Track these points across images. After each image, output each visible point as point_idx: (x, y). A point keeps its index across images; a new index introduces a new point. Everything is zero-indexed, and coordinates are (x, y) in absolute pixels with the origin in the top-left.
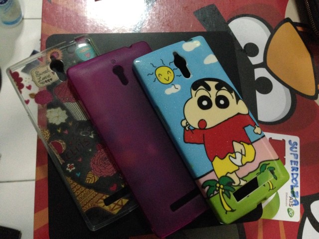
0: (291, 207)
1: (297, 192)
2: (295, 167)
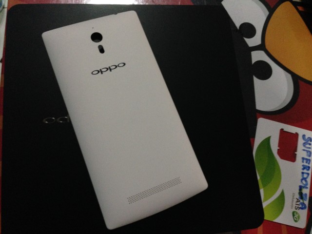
0: (297, 211)
1: (306, 194)
2: (306, 166)
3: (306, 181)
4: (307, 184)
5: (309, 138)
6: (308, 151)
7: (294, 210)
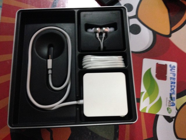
0: (170, 107)
1: (174, 98)
2: (173, 82)
3: (174, 90)
4: (174, 92)
5: (173, 66)
6: (173, 74)
7: (168, 107)
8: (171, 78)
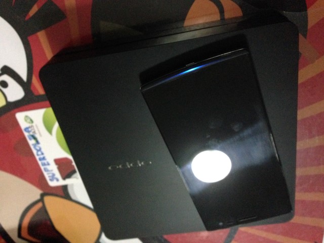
0: (31, 125)
1: (30, 139)
2: (43, 160)
3: (36, 149)
4: (34, 147)
5: (53, 181)
6: (48, 171)
7: (34, 124)
8: (48, 164)
